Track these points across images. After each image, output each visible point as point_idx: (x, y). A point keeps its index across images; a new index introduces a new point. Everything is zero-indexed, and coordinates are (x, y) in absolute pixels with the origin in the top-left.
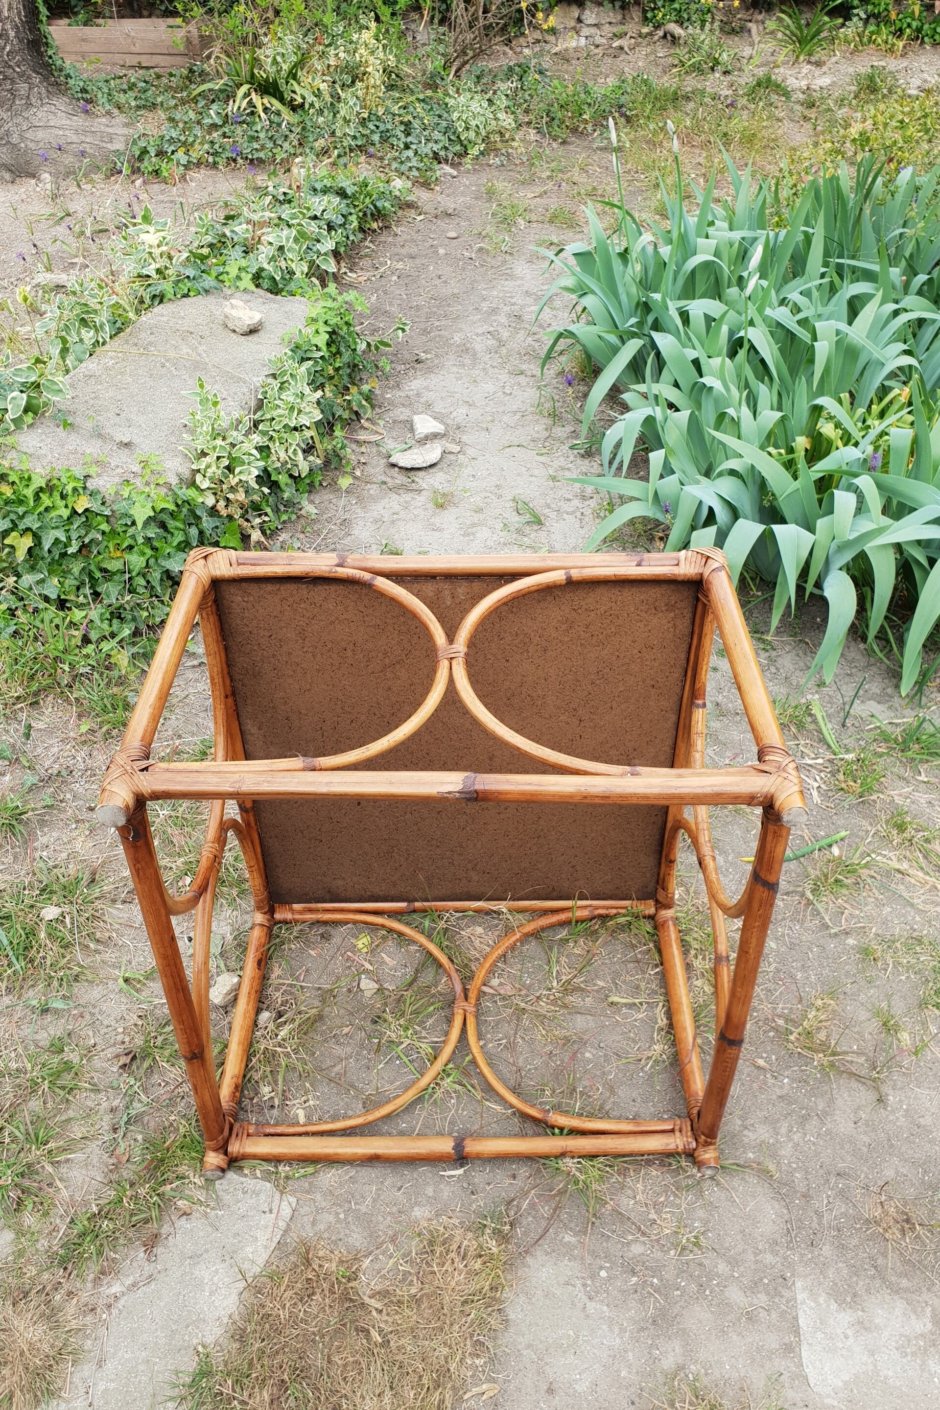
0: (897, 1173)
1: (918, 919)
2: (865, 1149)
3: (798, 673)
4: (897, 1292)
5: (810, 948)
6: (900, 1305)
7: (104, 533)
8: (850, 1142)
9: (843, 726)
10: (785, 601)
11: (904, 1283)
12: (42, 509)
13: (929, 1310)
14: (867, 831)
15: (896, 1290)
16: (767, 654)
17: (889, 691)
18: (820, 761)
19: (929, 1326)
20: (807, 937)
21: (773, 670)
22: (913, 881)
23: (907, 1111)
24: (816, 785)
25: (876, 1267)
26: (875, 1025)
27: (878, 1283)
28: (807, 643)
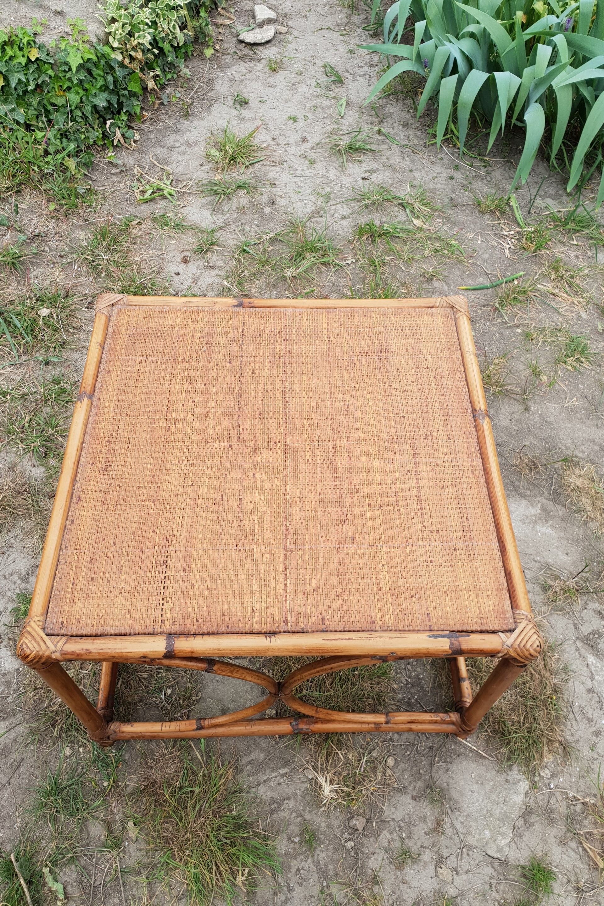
0: (531, 443)
1: (560, 319)
2: (515, 433)
3: (504, 181)
4: (523, 497)
5: (494, 334)
6: (524, 502)
7: (50, 77)
8: (506, 429)
9: (529, 213)
10: (499, 127)
11: (528, 493)
12: (7, 58)
13: (539, 505)
14: (536, 273)
15: (522, 496)
16: (486, 169)
17: (560, 192)
18: (512, 232)
19: (539, 511)
20: (494, 329)
21: (489, 179)
22: (560, 299)
23: (541, 414)
24: (508, 246)
25: (513, 486)
26: (528, 372)
27: (514, 493)
28: (512, 163)
